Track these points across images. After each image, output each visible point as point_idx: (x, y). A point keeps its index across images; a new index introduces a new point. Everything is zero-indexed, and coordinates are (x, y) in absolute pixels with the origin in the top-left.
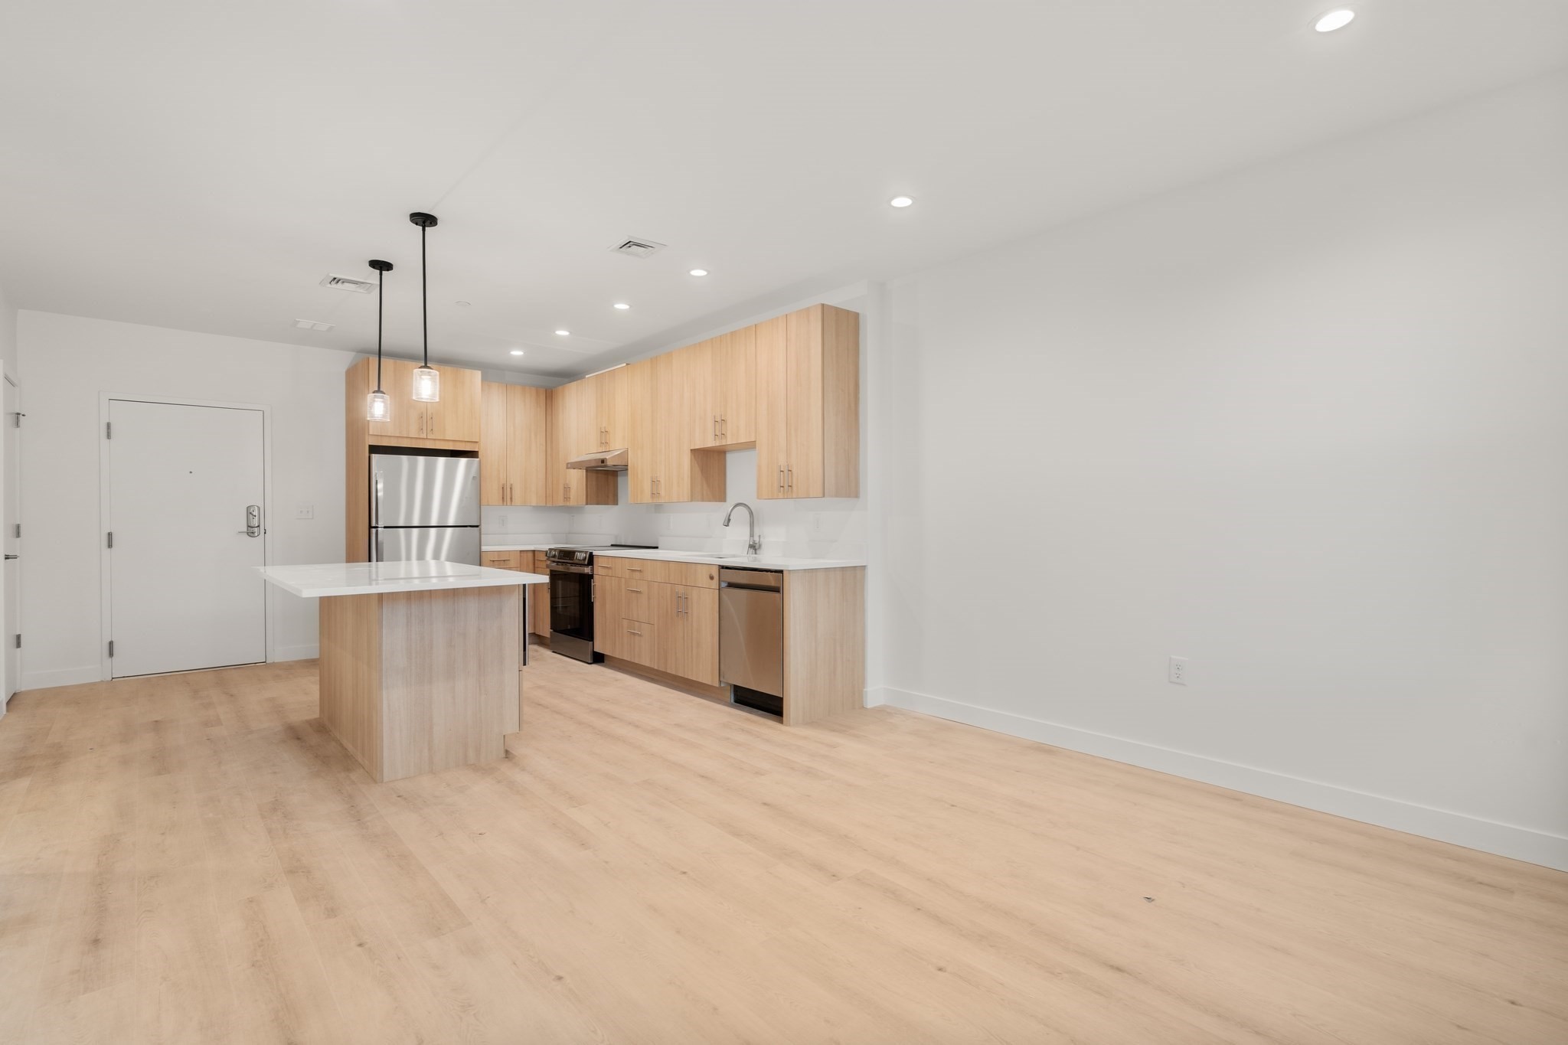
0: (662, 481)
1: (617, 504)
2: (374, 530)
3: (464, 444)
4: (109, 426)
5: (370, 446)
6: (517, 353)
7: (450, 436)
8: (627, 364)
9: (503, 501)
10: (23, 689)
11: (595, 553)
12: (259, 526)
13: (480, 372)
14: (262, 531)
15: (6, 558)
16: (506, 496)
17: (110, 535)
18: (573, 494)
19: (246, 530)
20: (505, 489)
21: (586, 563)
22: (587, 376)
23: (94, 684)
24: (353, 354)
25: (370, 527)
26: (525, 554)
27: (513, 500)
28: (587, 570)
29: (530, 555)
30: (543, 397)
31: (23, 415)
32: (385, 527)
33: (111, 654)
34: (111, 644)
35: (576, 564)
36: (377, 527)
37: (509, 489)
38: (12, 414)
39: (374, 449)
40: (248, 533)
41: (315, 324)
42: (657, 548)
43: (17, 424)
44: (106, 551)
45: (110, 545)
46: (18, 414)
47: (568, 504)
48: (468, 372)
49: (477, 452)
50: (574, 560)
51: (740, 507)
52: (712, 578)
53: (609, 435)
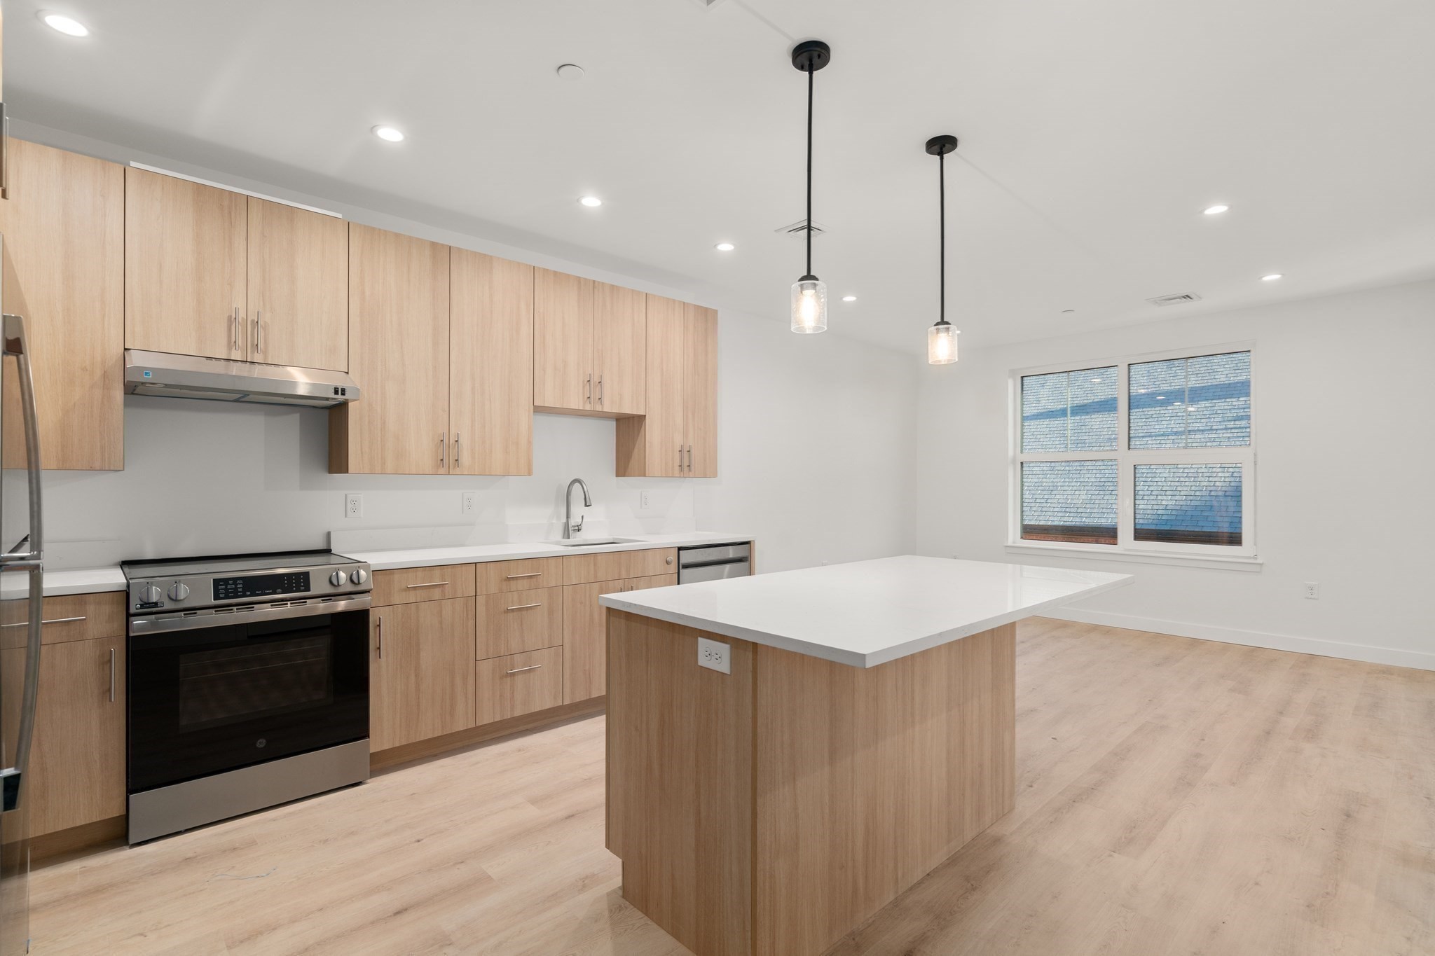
50: (308, 589)
51: (577, 485)
52: (668, 563)
53: (265, 329)
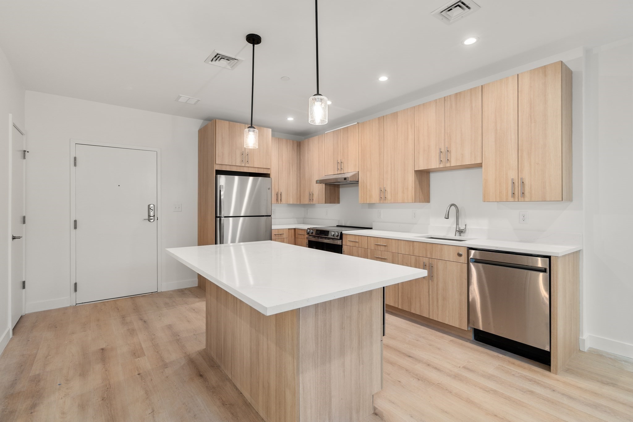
0: (388, 189)
1: (339, 203)
2: (218, 219)
3: (263, 169)
4: (75, 158)
5: (216, 170)
6: (290, 119)
7: (256, 166)
8: (358, 123)
9: (277, 201)
10: (27, 313)
11: (343, 232)
12: (154, 216)
13: (271, 129)
14: (156, 219)
15: (13, 239)
16: (279, 198)
17: (75, 221)
18: (315, 197)
19: (147, 218)
20: (278, 195)
21: (339, 238)
22: (326, 132)
23: (66, 308)
24: (203, 121)
25: (216, 217)
26: (290, 231)
27: (282, 201)
28: (339, 242)
29: (293, 231)
30: (296, 145)
31: (27, 152)
32: (225, 217)
33: (76, 290)
34: (76, 284)
35: (329, 238)
36: (221, 217)
37: (280, 195)
38: (21, 151)
39: (219, 172)
40: (148, 220)
41: (190, 98)
42: (371, 228)
43: (24, 158)
44: (73, 231)
45: (75, 228)
46: (25, 151)
47: (312, 203)
48: (265, 129)
49: (270, 174)
50: (328, 236)
51: (453, 207)
52: (460, 255)
53: (343, 164)
